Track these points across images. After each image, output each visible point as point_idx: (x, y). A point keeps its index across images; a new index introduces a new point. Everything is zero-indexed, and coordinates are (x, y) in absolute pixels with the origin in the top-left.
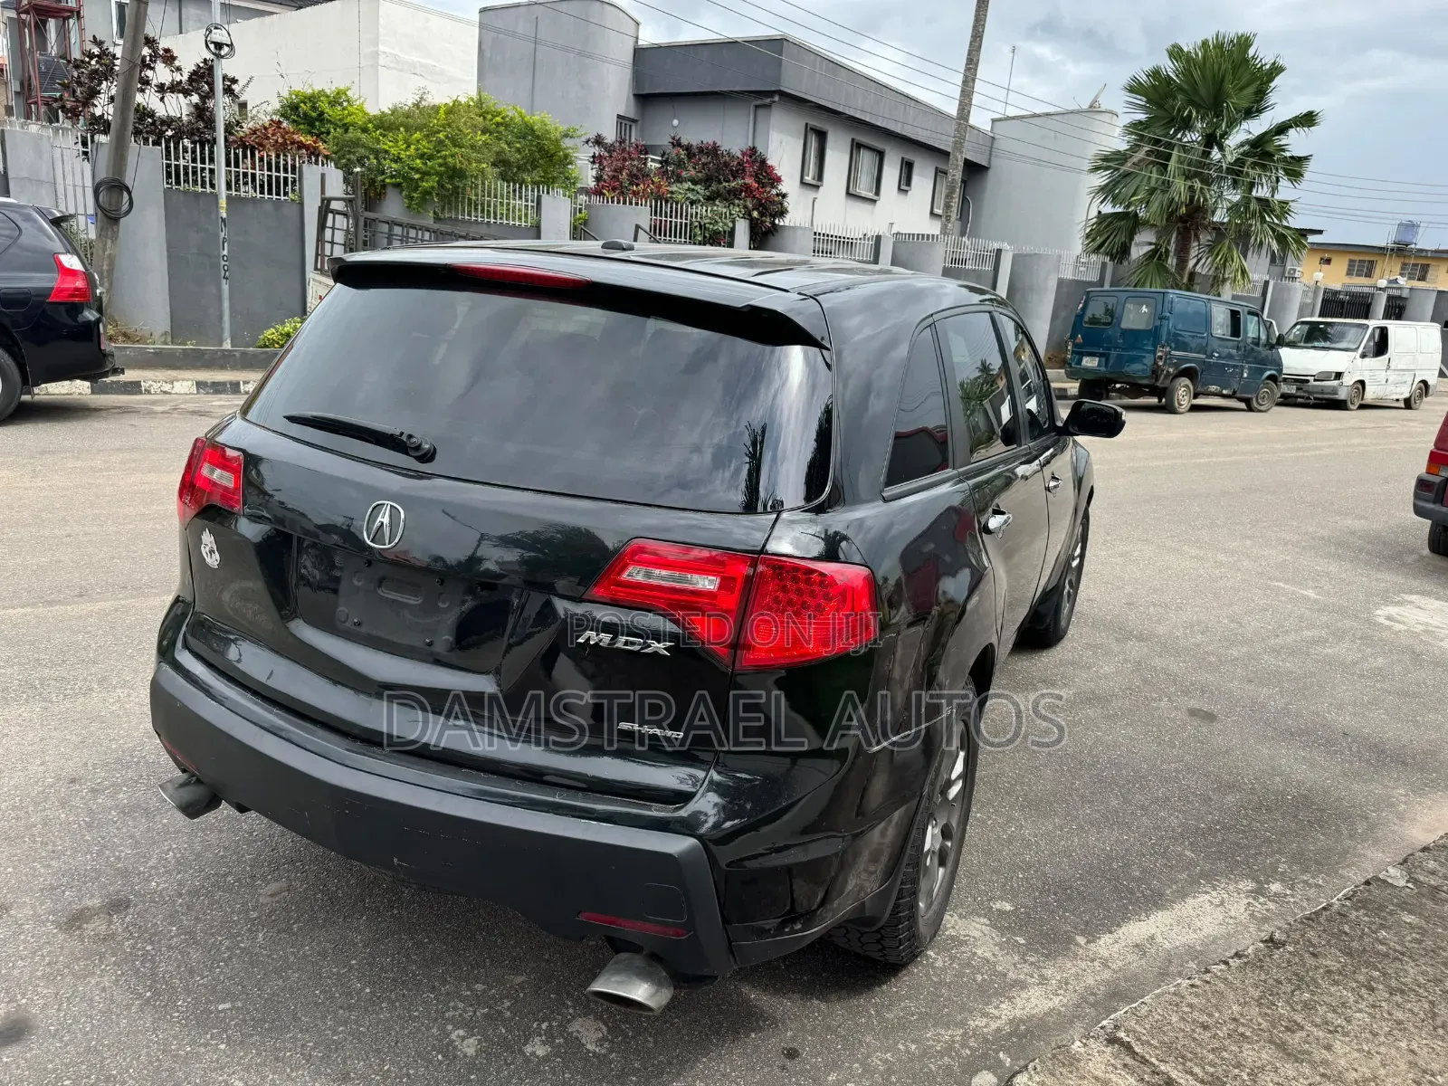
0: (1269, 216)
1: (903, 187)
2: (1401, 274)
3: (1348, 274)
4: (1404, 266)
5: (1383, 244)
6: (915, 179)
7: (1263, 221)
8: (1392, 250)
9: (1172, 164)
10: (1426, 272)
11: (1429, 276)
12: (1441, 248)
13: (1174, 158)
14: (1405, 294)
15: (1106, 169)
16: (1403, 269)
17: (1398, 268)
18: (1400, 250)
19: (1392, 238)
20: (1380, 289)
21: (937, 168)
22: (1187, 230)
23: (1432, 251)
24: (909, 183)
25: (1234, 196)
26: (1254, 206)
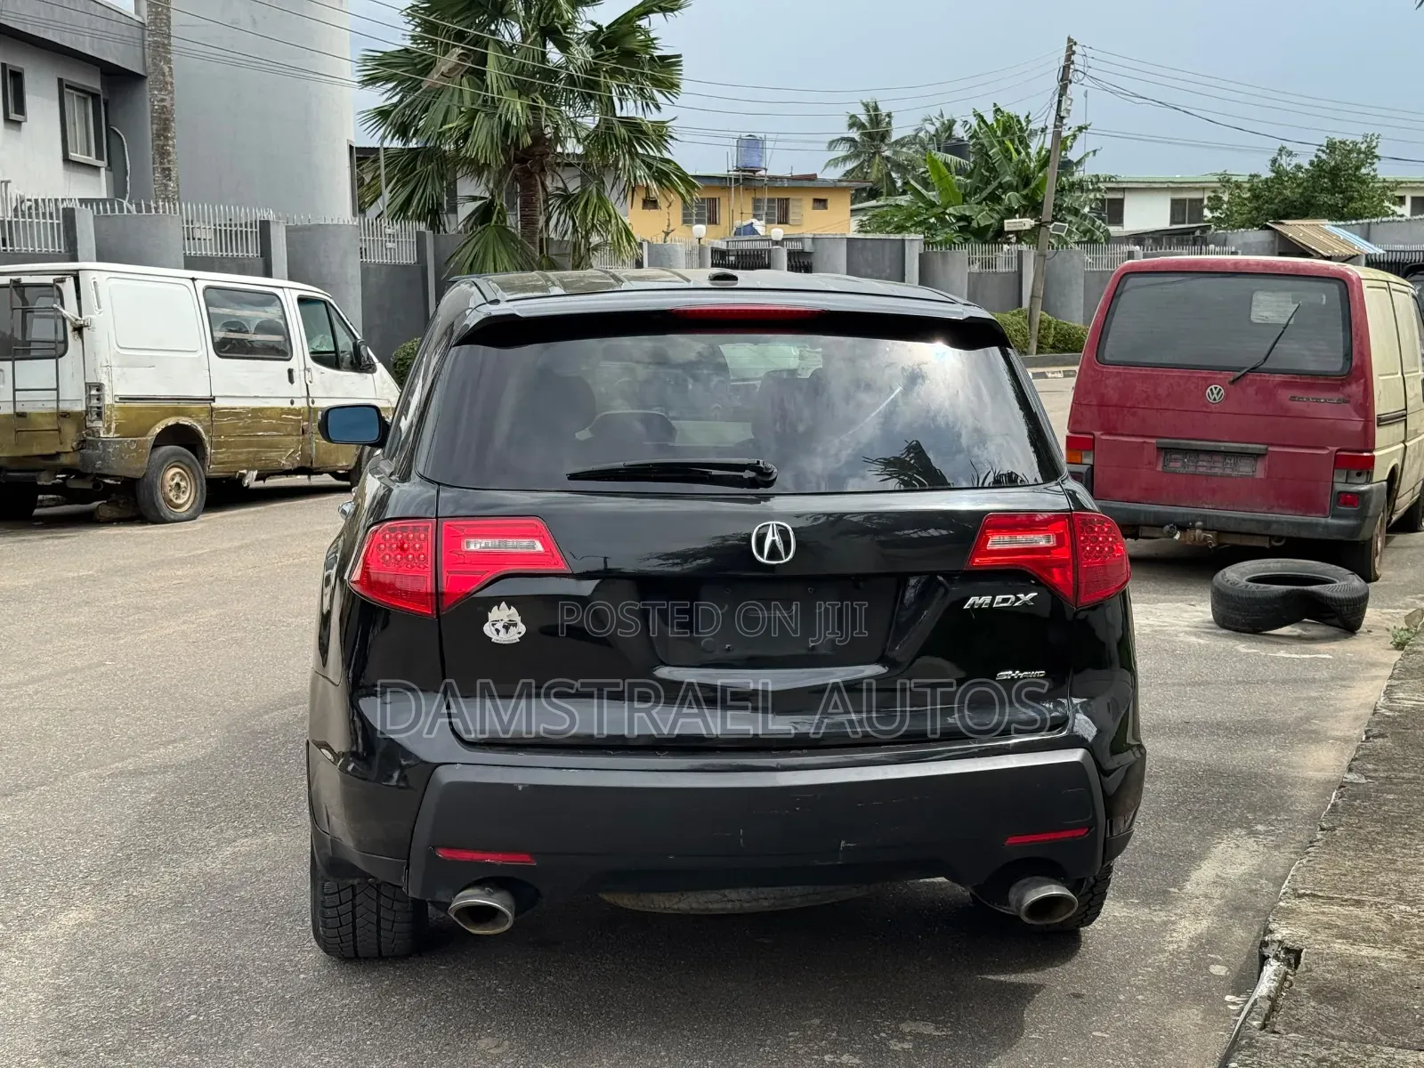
0: (643, 147)
1: (13, 116)
2: (755, 216)
3: (685, 222)
4: (757, 204)
5: (721, 171)
6: (29, 99)
7: (633, 155)
8: (737, 180)
9: (492, 70)
10: (787, 208)
11: (792, 217)
12: (796, 173)
13: (491, 60)
14: (808, 247)
15: (388, 80)
16: (756, 208)
17: (749, 209)
18: (747, 180)
19: (732, 164)
20: (776, 243)
21: (60, 81)
22: (529, 174)
23: (788, 178)
24: (20, 108)
25: (590, 121)
26: (622, 132)
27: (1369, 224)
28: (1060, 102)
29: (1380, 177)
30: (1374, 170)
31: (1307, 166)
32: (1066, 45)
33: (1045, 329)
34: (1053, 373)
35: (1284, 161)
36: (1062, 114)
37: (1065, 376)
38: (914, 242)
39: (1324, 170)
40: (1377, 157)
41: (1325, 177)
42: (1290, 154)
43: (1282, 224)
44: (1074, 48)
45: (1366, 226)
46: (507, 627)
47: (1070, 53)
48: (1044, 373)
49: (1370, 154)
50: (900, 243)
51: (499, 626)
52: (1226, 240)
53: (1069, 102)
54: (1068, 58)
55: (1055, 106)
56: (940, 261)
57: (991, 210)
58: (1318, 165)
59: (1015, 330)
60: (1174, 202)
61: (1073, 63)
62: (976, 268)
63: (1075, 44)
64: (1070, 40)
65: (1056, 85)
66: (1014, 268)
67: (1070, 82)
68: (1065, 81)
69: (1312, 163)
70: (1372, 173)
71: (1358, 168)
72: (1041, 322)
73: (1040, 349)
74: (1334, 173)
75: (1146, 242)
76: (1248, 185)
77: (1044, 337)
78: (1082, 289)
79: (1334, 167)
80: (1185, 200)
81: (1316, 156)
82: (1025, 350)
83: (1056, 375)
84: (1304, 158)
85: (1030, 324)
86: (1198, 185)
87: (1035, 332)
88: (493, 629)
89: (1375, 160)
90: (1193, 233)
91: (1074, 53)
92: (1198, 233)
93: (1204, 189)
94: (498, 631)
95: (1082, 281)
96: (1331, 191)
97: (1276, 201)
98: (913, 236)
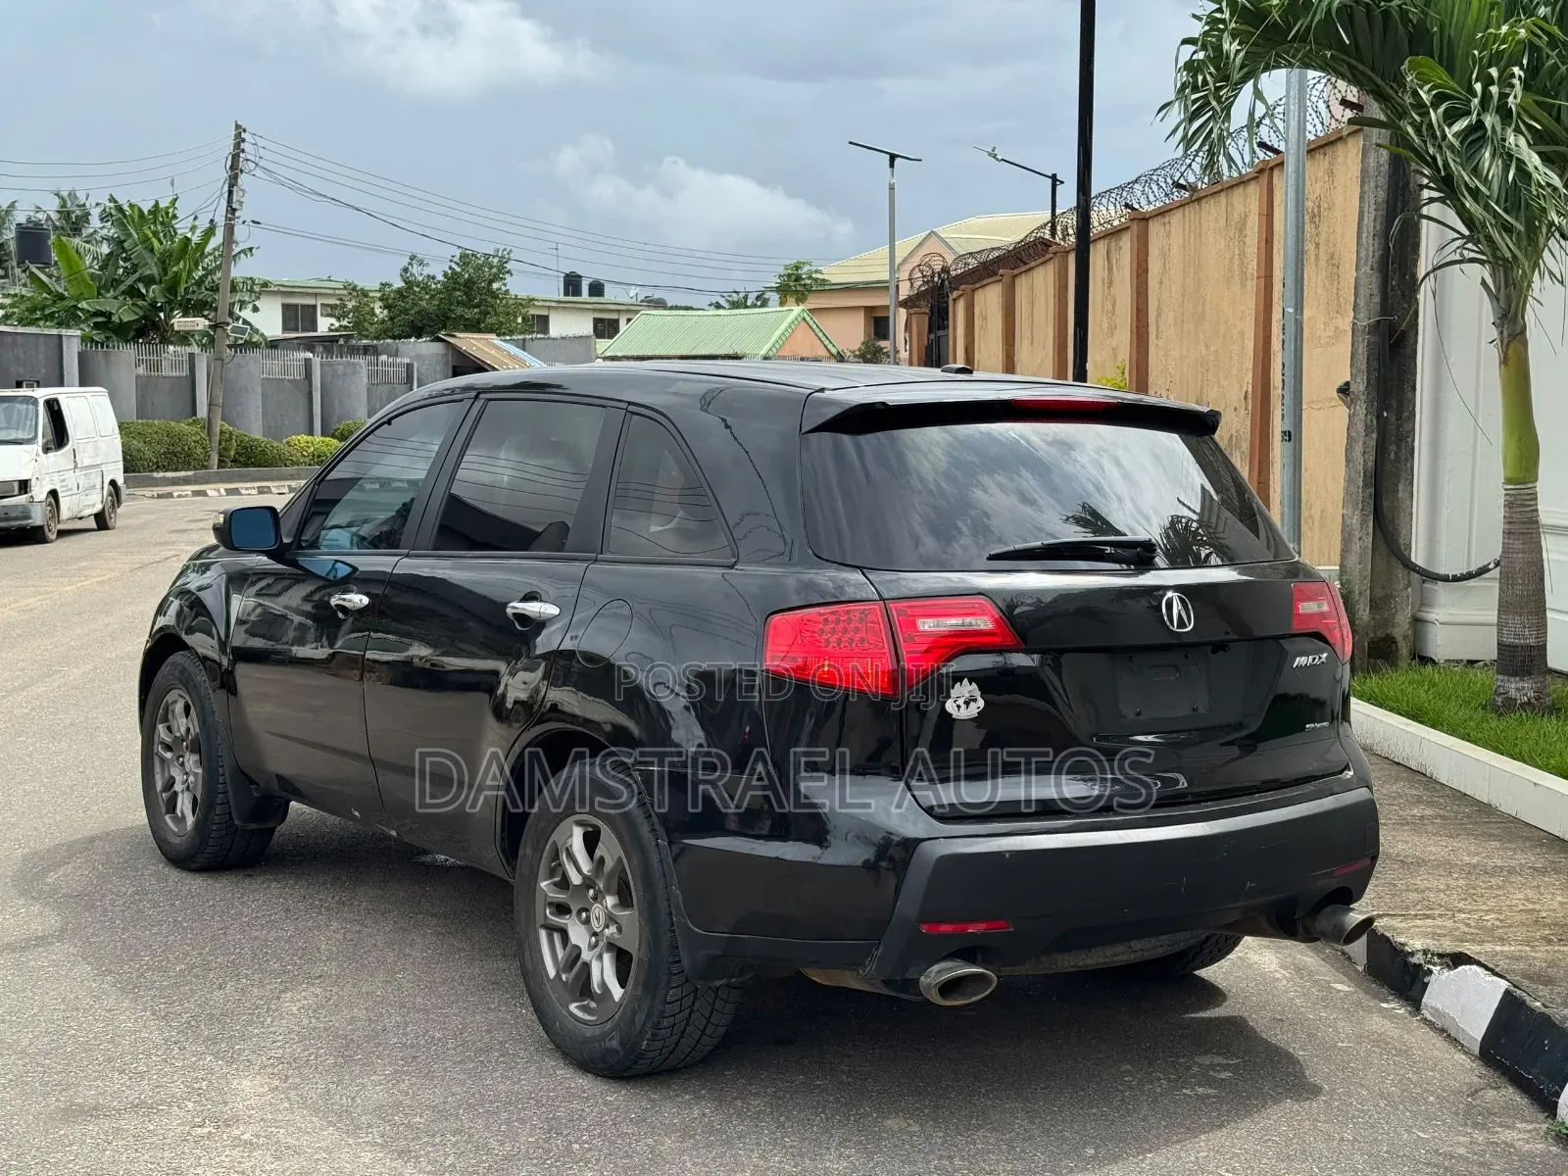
27: (524, 340)
28: (230, 193)
29: (513, 292)
30: (505, 285)
31: (440, 277)
32: (233, 133)
33: (227, 441)
34: (247, 489)
35: (415, 270)
36: (234, 206)
37: (260, 493)
38: (73, 339)
39: (459, 283)
40: (509, 272)
41: (459, 290)
42: (421, 263)
43: (454, 336)
44: (243, 135)
45: (521, 342)
46: (967, 703)
47: (239, 140)
48: (237, 489)
49: (501, 271)
50: (56, 340)
51: (961, 702)
52: (397, 350)
53: (241, 193)
54: (237, 146)
55: (226, 195)
56: (103, 363)
57: (133, 304)
58: (452, 278)
59: (194, 442)
60: (286, 308)
61: (243, 151)
62: (141, 370)
63: (245, 131)
64: (238, 127)
65: (224, 175)
66: (185, 372)
67: (242, 171)
68: (235, 171)
69: (445, 275)
70: (504, 288)
71: (490, 282)
72: (222, 432)
73: (221, 463)
74: (469, 284)
75: (317, 349)
76: (379, 295)
77: (225, 449)
78: (260, 397)
79: (469, 280)
80: (297, 305)
81: (450, 268)
82: (206, 463)
83: (249, 492)
84: (437, 268)
85: (209, 434)
86: (310, 291)
87: (215, 444)
88: (954, 705)
89: (507, 275)
90: (337, 341)
91: (244, 140)
92: (341, 342)
93: (316, 295)
94: (959, 707)
95: (259, 390)
96: (469, 305)
97: (412, 312)
98: (70, 332)
